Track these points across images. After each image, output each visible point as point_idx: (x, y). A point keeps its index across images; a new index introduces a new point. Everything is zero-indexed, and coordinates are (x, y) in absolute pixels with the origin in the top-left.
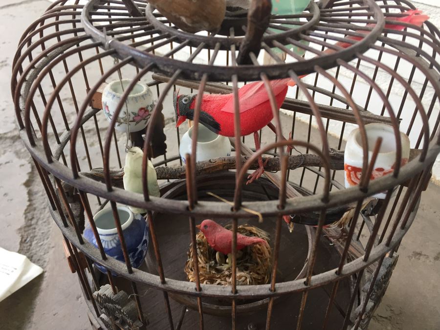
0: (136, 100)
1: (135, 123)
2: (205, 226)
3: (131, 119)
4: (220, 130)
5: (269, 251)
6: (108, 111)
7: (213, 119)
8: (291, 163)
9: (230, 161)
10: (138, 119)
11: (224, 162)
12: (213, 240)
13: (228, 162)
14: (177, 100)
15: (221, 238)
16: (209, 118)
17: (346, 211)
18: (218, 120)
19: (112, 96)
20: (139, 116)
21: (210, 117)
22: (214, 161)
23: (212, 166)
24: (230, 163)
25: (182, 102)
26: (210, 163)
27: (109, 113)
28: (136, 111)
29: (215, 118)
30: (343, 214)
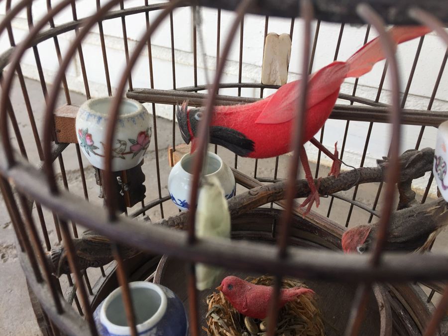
0: (134, 121)
1: (132, 155)
2: (229, 286)
3: (128, 150)
4: (253, 150)
5: (311, 302)
6: (92, 141)
7: (245, 137)
8: (345, 181)
9: (275, 190)
10: (136, 148)
11: (269, 193)
12: (244, 303)
13: (274, 191)
14: (187, 117)
15: (255, 298)
16: (237, 136)
17: (431, 232)
18: (250, 136)
19: (96, 119)
20: (138, 144)
21: (239, 134)
22: (257, 192)
23: (254, 200)
24: (276, 193)
25: (195, 118)
26: (251, 196)
27: (92, 145)
28: (134, 136)
29: (246, 135)
30: (428, 237)
